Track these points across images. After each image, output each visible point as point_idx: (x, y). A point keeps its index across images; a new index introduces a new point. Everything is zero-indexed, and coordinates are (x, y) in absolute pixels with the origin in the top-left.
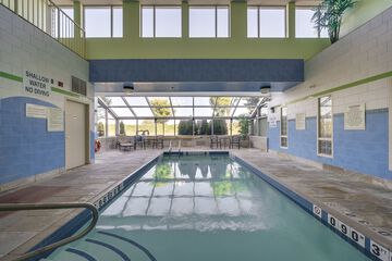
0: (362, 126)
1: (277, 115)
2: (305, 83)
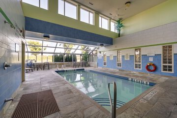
0: (129, 59)
1: (102, 55)
2: (113, 46)
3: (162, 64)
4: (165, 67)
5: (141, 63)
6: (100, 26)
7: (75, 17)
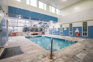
3: (83, 32)
4: (84, 33)
5: (72, 32)
6: (50, 11)
7: (36, 6)
